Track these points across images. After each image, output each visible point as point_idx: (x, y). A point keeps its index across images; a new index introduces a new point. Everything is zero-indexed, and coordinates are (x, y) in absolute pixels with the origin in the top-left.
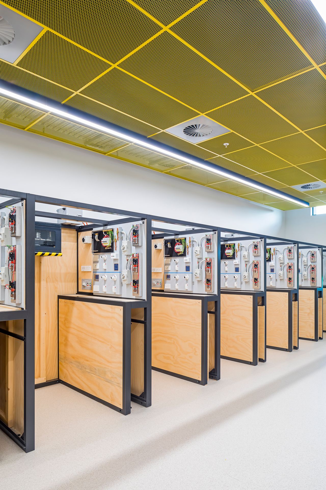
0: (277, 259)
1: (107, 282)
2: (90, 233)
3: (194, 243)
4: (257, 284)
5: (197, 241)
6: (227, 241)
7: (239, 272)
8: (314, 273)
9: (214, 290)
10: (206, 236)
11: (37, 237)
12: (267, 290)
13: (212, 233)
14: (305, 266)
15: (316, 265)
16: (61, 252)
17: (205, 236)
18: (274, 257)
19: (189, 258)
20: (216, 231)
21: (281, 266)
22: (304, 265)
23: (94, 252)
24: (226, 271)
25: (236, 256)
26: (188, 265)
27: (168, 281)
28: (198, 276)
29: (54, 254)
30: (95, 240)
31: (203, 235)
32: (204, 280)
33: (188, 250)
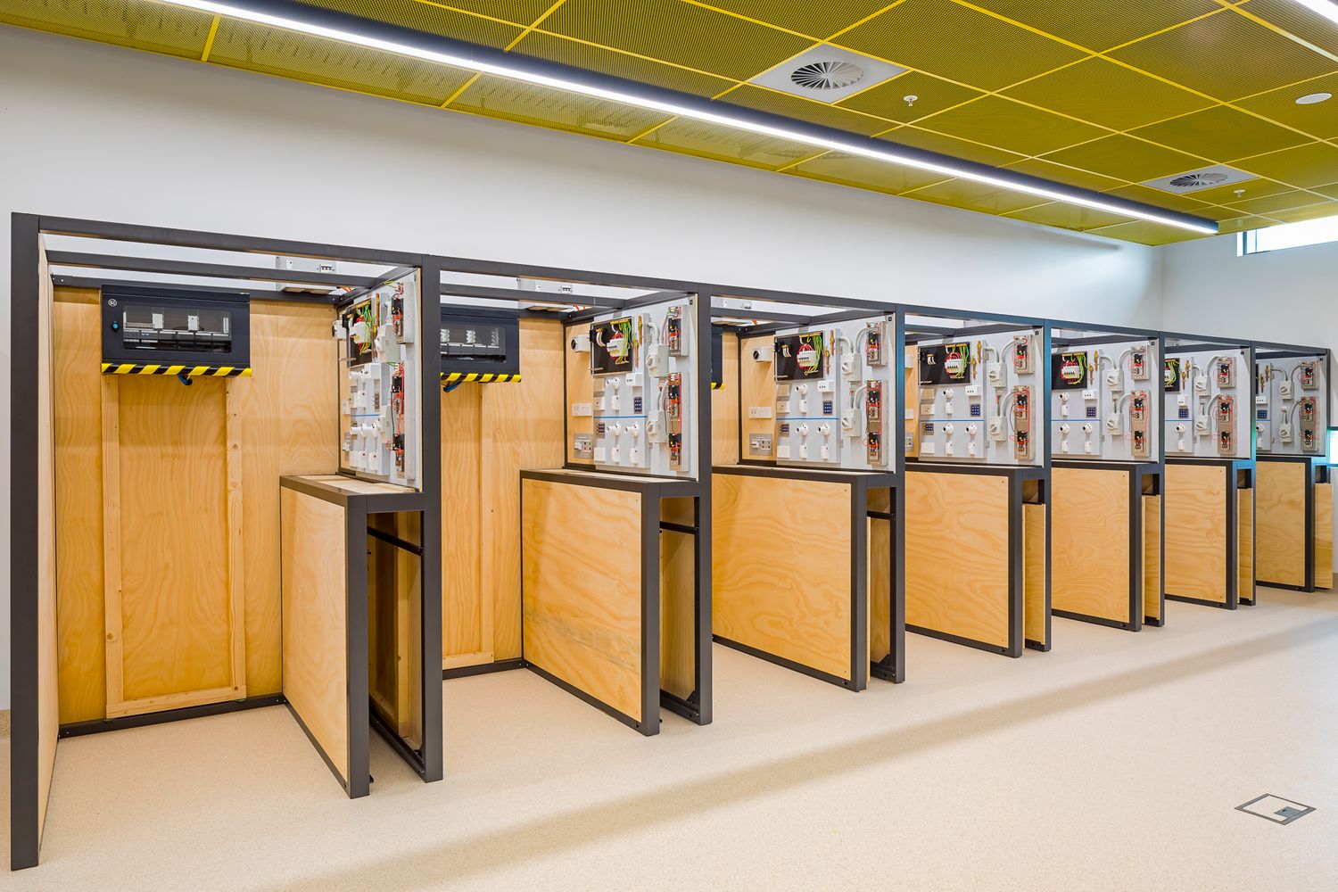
0: (1105, 383)
1: (620, 439)
2: (587, 327)
3: (842, 344)
4: (1024, 446)
5: (848, 340)
6: (952, 336)
7: (981, 417)
8: (1227, 418)
9: (888, 460)
10: (869, 326)
11: (469, 340)
12: (1053, 462)
13: (883, 318)
14: (1204, 400)
15: (1235, 396)
16: (519, 374)
17: (866, 327)
18: (1096, 375)
19: (830, 383)
20: (892, 313)
21: (1115, 400)
22: (1201, 397)
23: (595, 372)
24: (949, 414)
25: (972, 376)
26: (828, 399)
27: (784, 439)
28: (850, 427)
29: (504, 376)
30: (596, 345)
31: (861, 324)
32: (865, 436)
33: (828, 363)
